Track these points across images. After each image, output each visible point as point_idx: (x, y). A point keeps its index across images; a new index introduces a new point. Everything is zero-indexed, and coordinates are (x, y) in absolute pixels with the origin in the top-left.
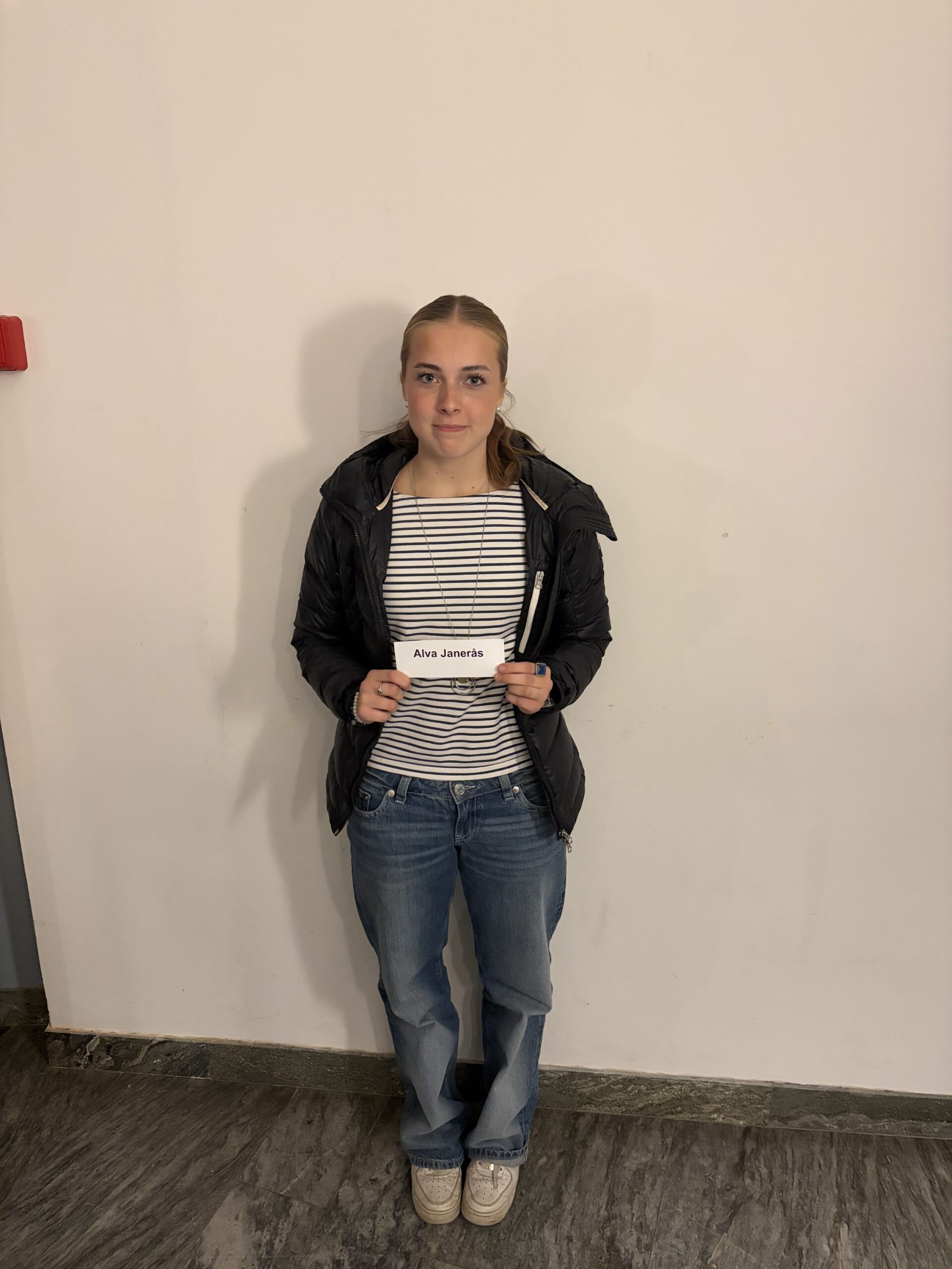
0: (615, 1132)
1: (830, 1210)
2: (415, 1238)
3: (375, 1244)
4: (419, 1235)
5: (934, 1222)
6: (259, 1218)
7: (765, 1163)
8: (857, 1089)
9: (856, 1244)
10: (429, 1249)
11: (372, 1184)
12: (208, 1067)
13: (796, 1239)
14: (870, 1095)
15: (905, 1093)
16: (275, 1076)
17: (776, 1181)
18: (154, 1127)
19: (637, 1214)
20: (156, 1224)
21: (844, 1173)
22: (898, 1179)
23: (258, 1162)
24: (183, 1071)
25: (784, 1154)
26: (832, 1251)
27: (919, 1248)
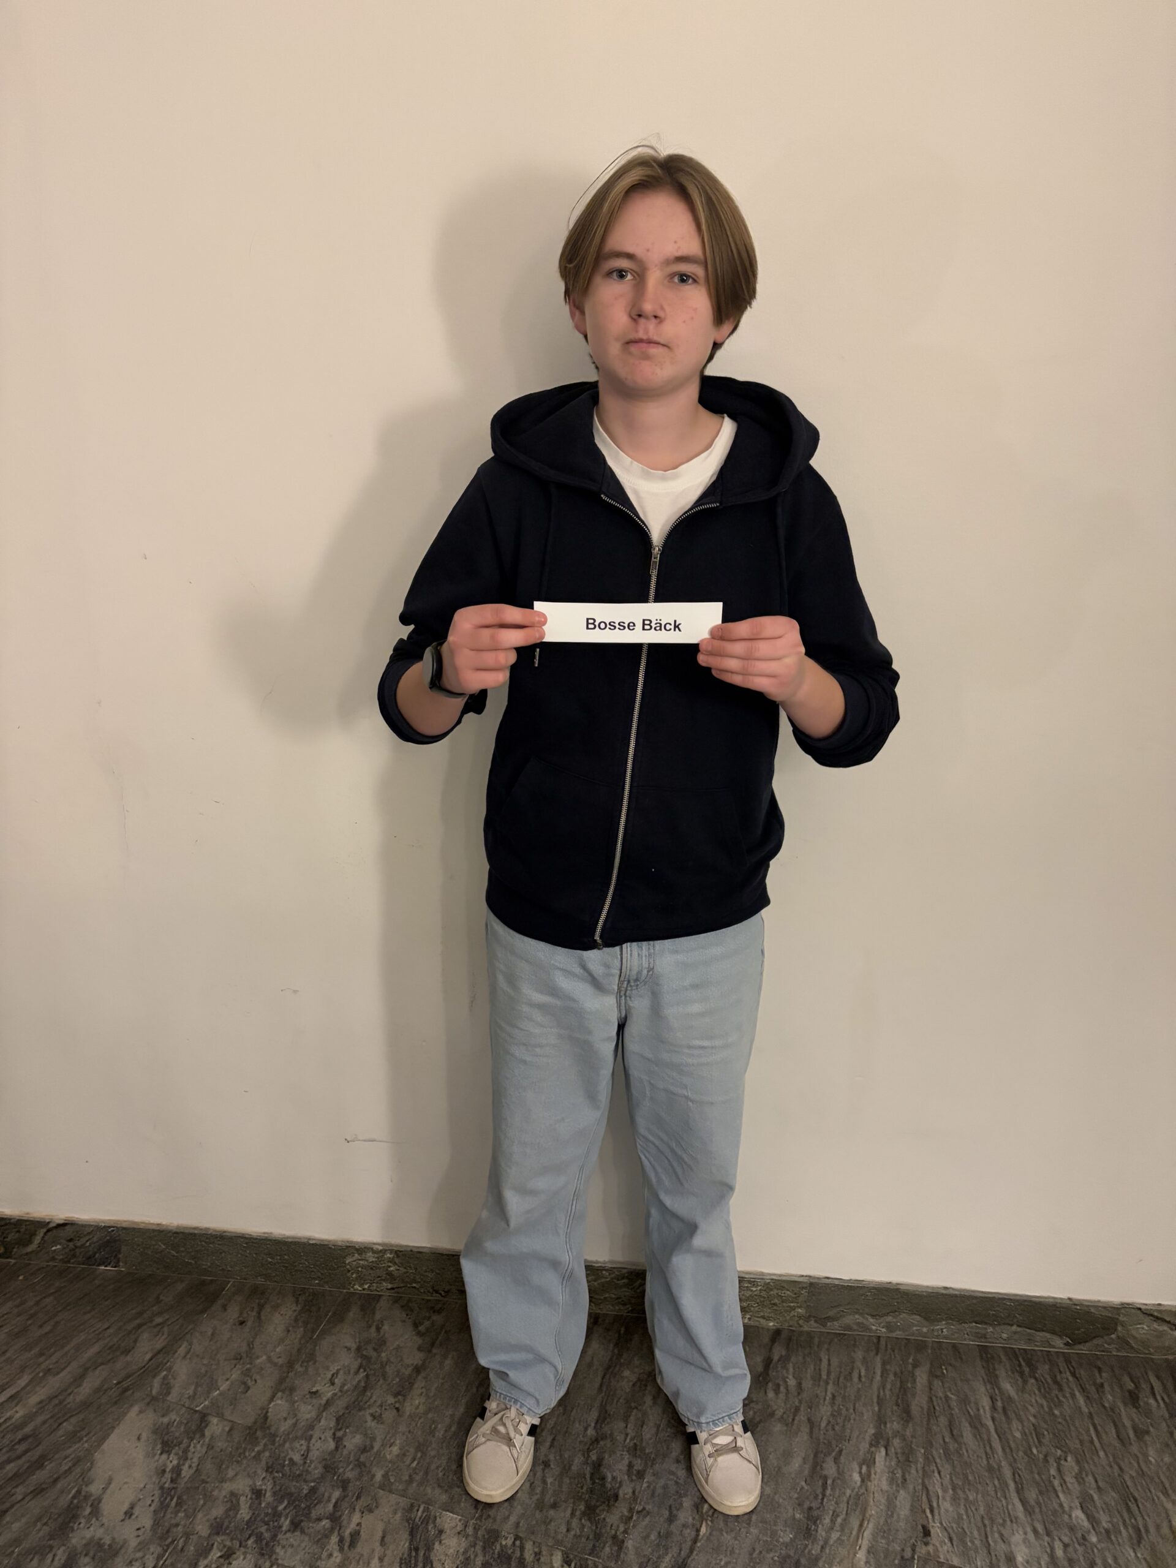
0: (617, 1335)
1: (866, 1431)
2: (356, 1463)
3: (307, 1471)
4: (362, 1459)
5: (990, 1444)
6: (166, 1439)
7: (794, 1374)
8: (912, 1285)
9: (893, 1473)
10: (374, 1476)
11: (311, 1397)
12: (120, 1256)
13: (821, 1466)
14: (926, 1292)
15: (968, 1291)
16: (204, 1267)
17: (804, 1395)
18: (47, 1328)
19: (631, 1434)
20: (37, 1446)
21: (888, 1386)
22: (952, 1394)
23: (172, 1371)
24: (90, 1260)
25: (818, 1363)
26: (863, 1481)
27: (967, 1479)
